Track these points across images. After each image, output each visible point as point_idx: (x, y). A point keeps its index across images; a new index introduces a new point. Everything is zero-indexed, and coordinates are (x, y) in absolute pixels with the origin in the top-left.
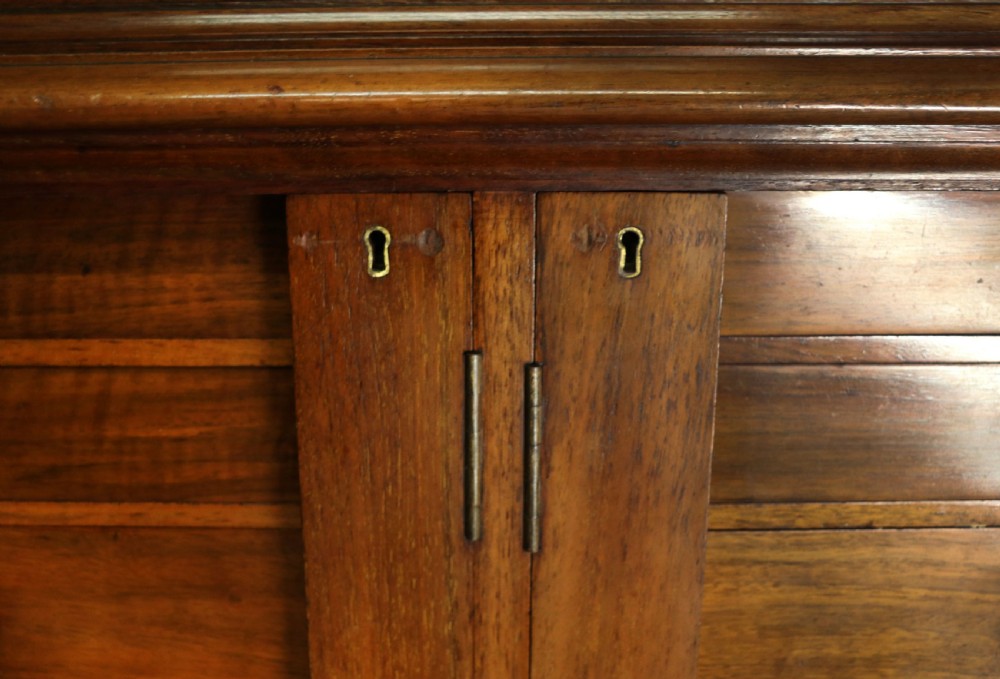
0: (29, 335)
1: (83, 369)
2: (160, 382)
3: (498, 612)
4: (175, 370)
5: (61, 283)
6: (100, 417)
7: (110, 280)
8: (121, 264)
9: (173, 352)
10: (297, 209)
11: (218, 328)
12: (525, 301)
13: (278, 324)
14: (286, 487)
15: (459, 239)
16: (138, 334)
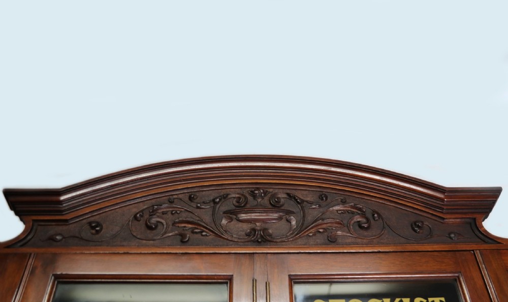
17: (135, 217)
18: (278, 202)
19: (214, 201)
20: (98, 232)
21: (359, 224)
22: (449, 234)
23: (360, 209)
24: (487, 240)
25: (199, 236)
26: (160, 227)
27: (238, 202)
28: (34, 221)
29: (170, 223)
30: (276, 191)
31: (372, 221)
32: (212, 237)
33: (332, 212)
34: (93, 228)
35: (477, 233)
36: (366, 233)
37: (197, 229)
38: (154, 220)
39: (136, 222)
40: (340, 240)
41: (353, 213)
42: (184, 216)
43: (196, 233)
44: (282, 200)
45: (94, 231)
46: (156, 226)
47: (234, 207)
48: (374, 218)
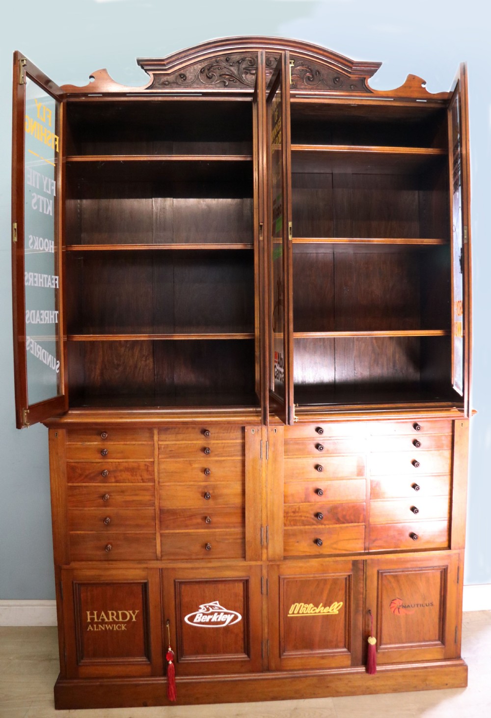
0: (217, 440)
1: (222, 443)
2: (230, 444)
3: (264, 466)
4: (232, 443)
5: (221, 435)
6: (223, 448)
7: (225, 434)
8: (227, 433)
9: (232, 441)
10: (246, 428)
11: (236, 439)
12: (266, 436)
13: (244, 438)
14: (244, 455)
15: (260, 430)
16: (228, 440)
17: (201, 72)
18: (270, 63)
19: (238, 62)
20: (185, 80)
21: (309, 78)
22: (351, 85)
23: (310, 69)
24: (367, 90)
25: (231, 82)
26: (214, 77)
27: (251, 63)
28: (153, 74)
29: (218, 75)
30: (269, 56)
31: (315, 76)
32: (238, 83)
33: (296, 70)
34: (182, 78)
35: (364, 87)
36: (311, 83)
37: (231, 78)
38: (210, 74)
39: (202, 74)
40: (298, 87)
41: (306, 71)
42: (225, 71)
43: (231, 81)
44: (272, 63)
45: (182, 79)
46: (212, 77)
47: (248, 66)
48: (316, 75)
